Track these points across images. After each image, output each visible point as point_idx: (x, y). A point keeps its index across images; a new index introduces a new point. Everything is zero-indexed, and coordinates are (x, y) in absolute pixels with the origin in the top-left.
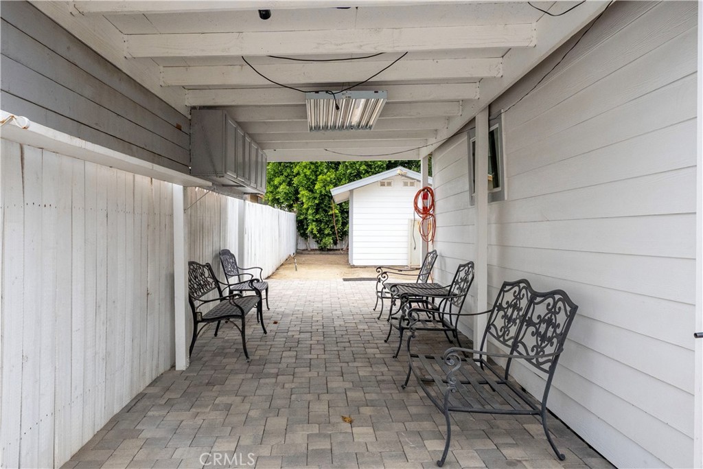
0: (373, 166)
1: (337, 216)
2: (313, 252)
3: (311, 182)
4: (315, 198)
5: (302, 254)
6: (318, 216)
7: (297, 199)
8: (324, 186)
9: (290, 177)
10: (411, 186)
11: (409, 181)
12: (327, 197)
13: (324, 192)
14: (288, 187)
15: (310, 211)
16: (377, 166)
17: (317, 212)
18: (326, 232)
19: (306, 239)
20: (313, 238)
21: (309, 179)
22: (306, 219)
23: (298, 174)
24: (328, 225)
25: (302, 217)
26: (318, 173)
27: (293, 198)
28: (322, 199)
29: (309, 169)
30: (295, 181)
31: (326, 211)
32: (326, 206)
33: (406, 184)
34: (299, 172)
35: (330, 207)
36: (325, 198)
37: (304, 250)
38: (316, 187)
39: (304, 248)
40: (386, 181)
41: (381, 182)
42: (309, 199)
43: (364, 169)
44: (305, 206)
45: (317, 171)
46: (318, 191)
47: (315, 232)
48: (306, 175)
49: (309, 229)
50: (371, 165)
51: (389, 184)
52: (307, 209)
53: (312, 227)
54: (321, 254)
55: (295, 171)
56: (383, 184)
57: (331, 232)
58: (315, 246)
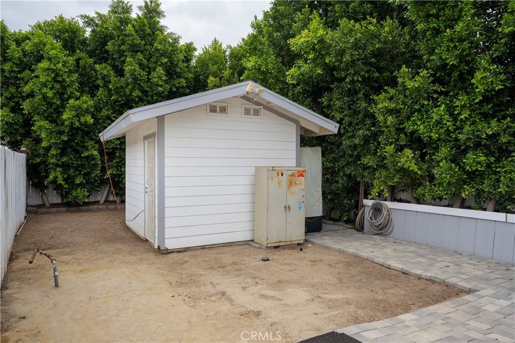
0: (150, 93)
1: (94, 159)
2: (55, 210)
3: (54, 109)
4: (61, 133)
5: (36, 213)
6: (65, 159)
7: (28, 134)
8: (77, 116)
9: (16, 100)
10: (254, 115)
11: (253, 107)
12: (80, 133)
13: (77, 124)
14: (12, 115)
15: (53, 152)
16: (156, 94)
17: (63, 153)
18: (78, 181)
19: (42, 191)
20: (55, 189)
21: (50, 104)
22: (44, 162)
23: (31, 95)
24: (81, 171)
25: (38, 160)
26: (66, 96)
27: (21, 131)
28: (72, 135)
29: (51, 89)
30: (26, 105)
31: (77, 152)
32: (77, 144)
33: (247, 112)
34: (32, 92)
35: (83, 147)
36: (76, 133)
37: (38, 206)
38: (65, 116)
39: (39, 202)
40: (218, 105)
41: (211, 106)
42: (51, 133)
43: (137, 96)
44: (44, 144)
45: (63, 94)
46: (67, 123)
47: (60, 181)
48: (45, 97)
49: (51, 177)
50: (147, 91)
51: (223, 110)
52: (48, 149)
53: (56, 174)
54: (68, 211)
55: (27, 89)
56: (213, 109)
57: (85, 182)
58: (57, 200)
